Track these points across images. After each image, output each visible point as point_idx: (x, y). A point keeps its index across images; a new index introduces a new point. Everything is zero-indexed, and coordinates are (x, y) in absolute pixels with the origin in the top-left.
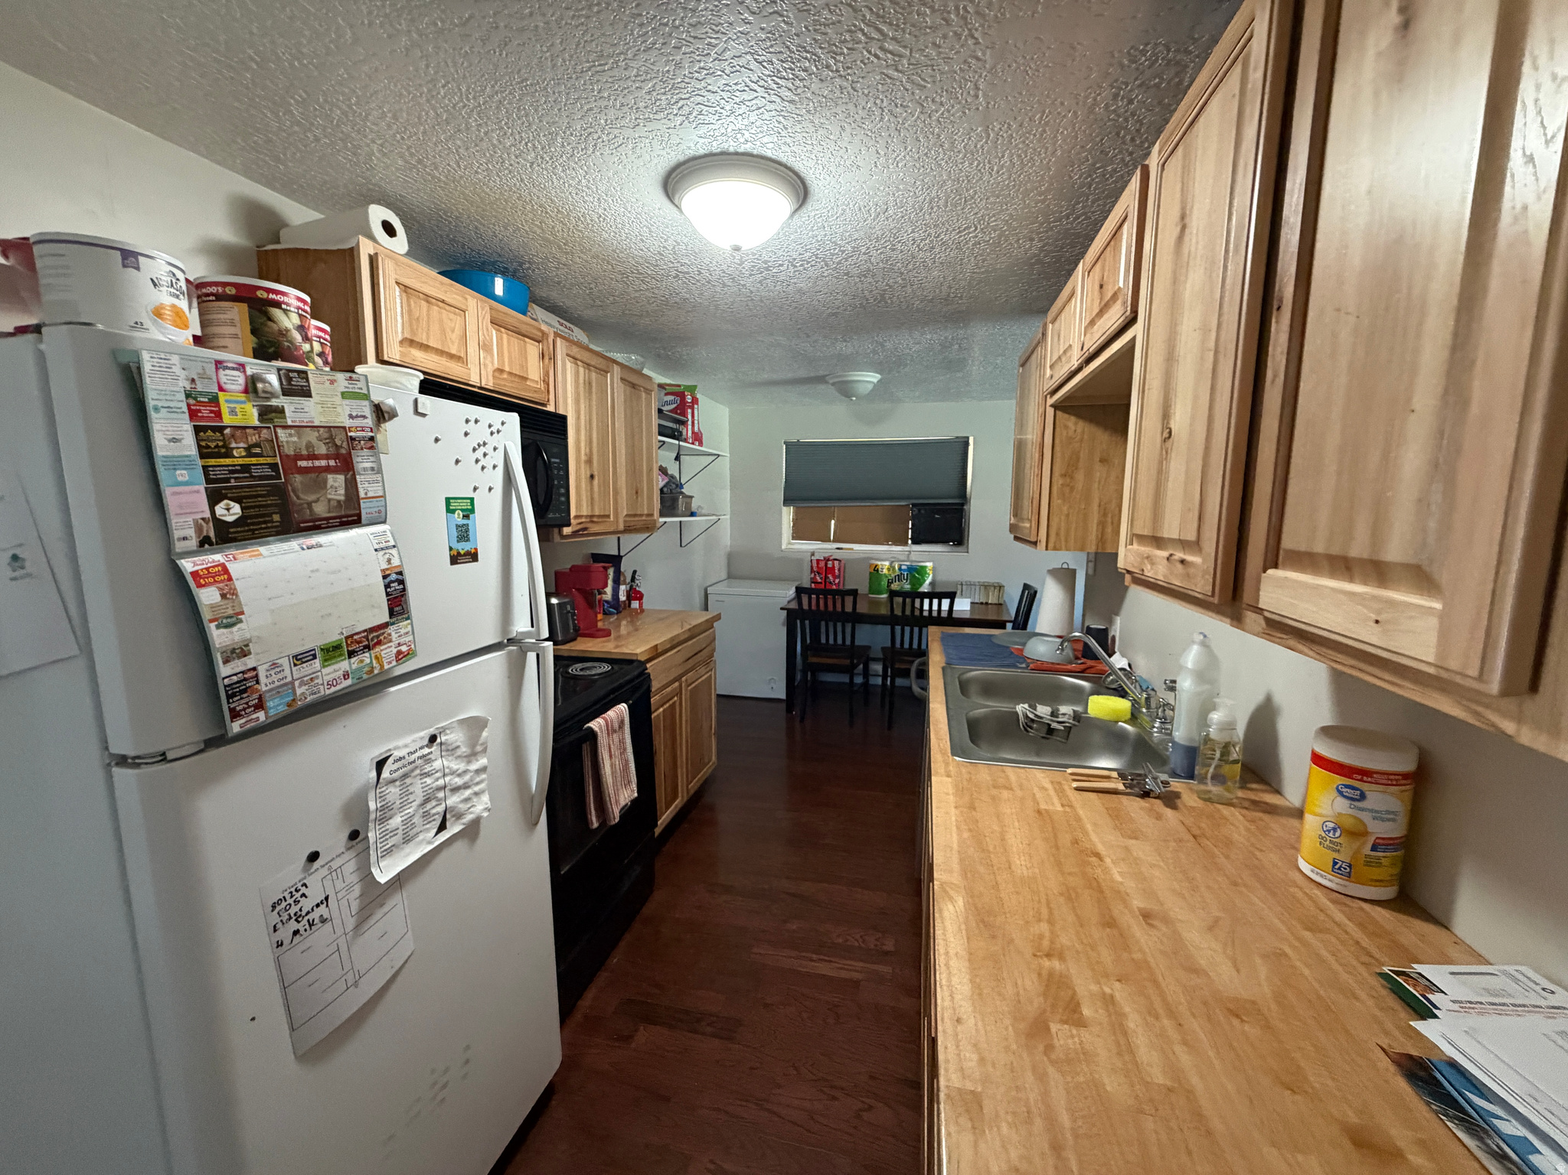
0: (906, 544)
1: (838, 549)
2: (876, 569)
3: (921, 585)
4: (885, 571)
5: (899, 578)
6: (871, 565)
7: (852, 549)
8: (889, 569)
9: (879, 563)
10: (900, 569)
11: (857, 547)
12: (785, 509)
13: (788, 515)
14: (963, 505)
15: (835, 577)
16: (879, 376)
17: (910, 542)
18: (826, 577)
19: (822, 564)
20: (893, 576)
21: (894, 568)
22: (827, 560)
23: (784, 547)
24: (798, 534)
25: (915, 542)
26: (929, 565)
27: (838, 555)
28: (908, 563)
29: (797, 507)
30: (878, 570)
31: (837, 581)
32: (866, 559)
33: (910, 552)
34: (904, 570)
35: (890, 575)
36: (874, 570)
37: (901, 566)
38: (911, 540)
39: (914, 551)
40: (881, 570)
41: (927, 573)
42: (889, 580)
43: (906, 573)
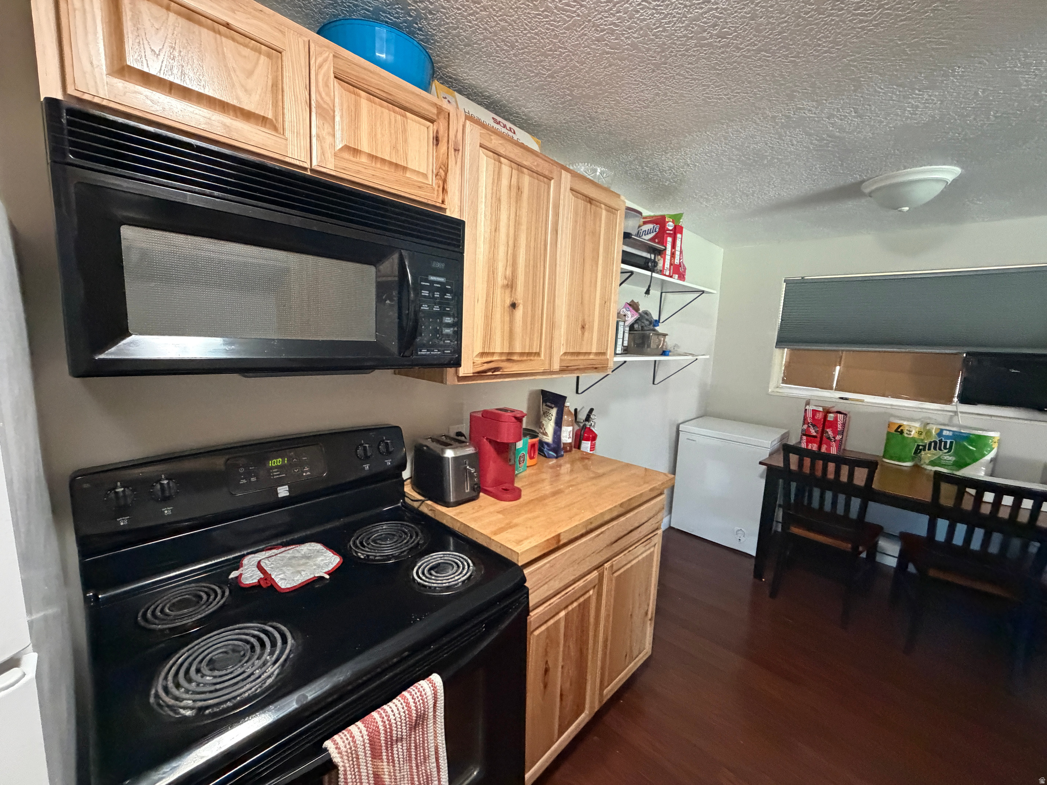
0: (949, 401)
1: (842, 398)
2: (899, 430)
3: (974, 459)
4: (914, 433)
6: (890, 425)
7: (862, 401)
8: (920, 433)
9: (905, 423)
10: (939, 434)
11: (869, 399)
12: (777, 352)
13: (781, 357)
15: (836, 432)
16: (957, 170)
17: (956, 399)
18: (823, 431)
20: (927, 441)
21: (929, 432)
23: (770, 390)
25: (964, 400)
26: (995, 435)
27: (842, 406)
28: (954, 429)
29: (792, 349)
30: (902, 432)
31: (838, 437)
32: (884, 415)
33: (956, 413)
34: (946, 437)
35: (922, 440)
36: (896, 431)
37: (942, 430)
38: (958, 397)
39: (962, 412)
40: (905, 432)
41: (986, 445)
42: (918, 446)
43: (949, 442)
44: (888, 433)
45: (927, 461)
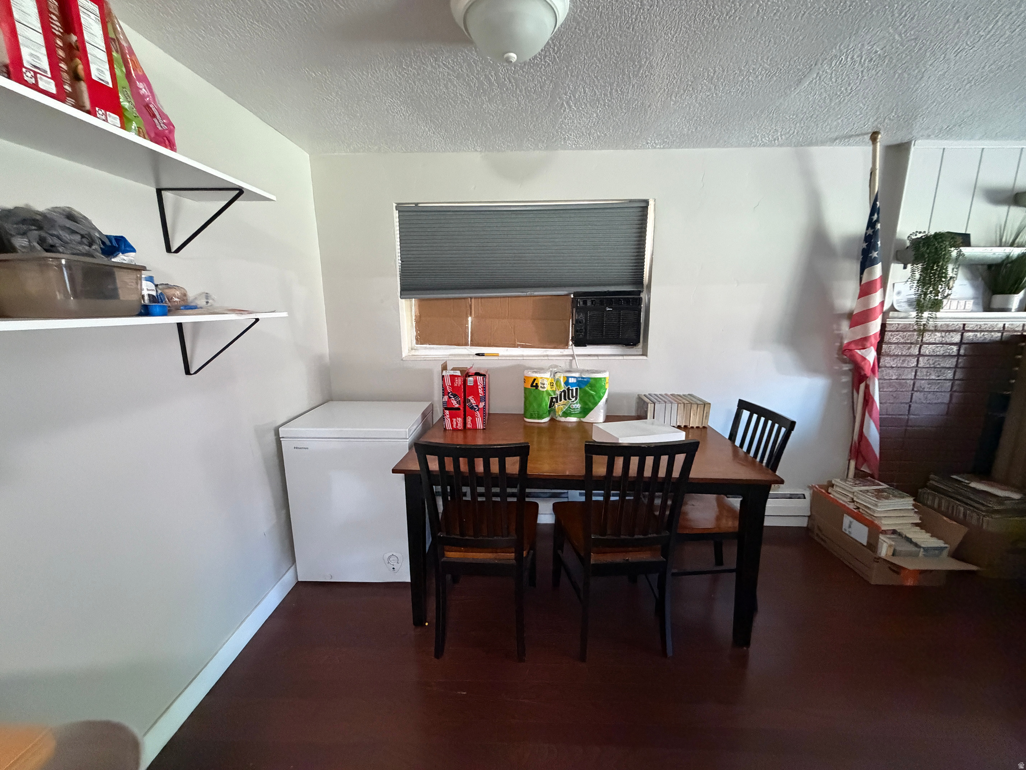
0: (565, 345)
1: (478, 355)
2: (535, 385)
4: (548, 387)
5: (566, 394)
6: (525, 380)
7: (497, 355)
8: (552, 384)
9: (538, 375)
10: (567, 383)
11: (502, 351)
12: (403, 303)
13: (409, 311)
15: (478, 399)
17: (571, 343)
18: (465, 401)
19: (458, 382)
20: (558, 392)
21: (558, 381)
22: (466, 374)
23: (405, 353)
24: (424, 336)
25: (579, 343)
26: (604, 374)
27: (479, 364)
28: (577, 375)
29: (421, 300)
30: (537, 386)
31: (481, 405)
32: (518, 368)
33: (573, 356)
34: (573, 385)
35: (554, 392)
36: (532, 386)
37: (568, 378)
38: (572, 340)
39: (577, 355)
40: (540, 385)
41: (603, 387)
42: (552, 398)
43: (574, 388)
44: (525, 389)
45: (560, 413)
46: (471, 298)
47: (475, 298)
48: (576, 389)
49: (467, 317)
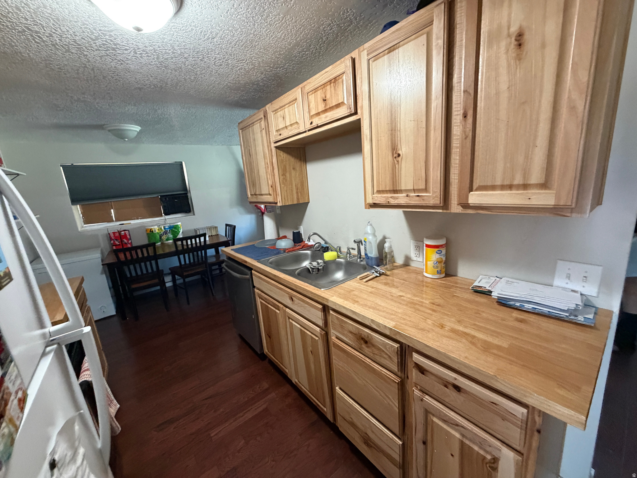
0: (162, 216)
1: (120, 224)
2: (151, 231)
3: (178, 234)
4: (157, 231)
5: (166, 233)
6: (146, 230)
7: (130, 223)
8: (159, 230)
9: (152, 227)
10: (165, 228)
11: (132, 222)
12: (73, 207)
13: (77, 211)
14: (186, 194)
15: (128, 240)
16: (140, 128)
17: (163, 215)
18: (122, 241)
19: (117, 235)
20: (162, 232)
21: (161, 229)
22: (119, 232)
23: (80, 229)
24: (87, 220)
25: (166, 214)
26: (179, 223)
27: (123, 228)
28: (168, 225)
29: (82, 205)
30: (152, 231)
31: (130, 242)
32: (141, 227)
33: (165, 219)
34: (167, 229)
35: (160, 232)
36: (150, 231)
37: (165, 227)
38: (164, 213)
39: (167, 219)
40: (154, 231)
41: (179, 228)
42: (160, 235)
43: (168, 230)
44: (148, 234)
45: (165, 240)
46: (111, 202)
47: (113, 201)
48: (169, 230)
49: (110, 210)
